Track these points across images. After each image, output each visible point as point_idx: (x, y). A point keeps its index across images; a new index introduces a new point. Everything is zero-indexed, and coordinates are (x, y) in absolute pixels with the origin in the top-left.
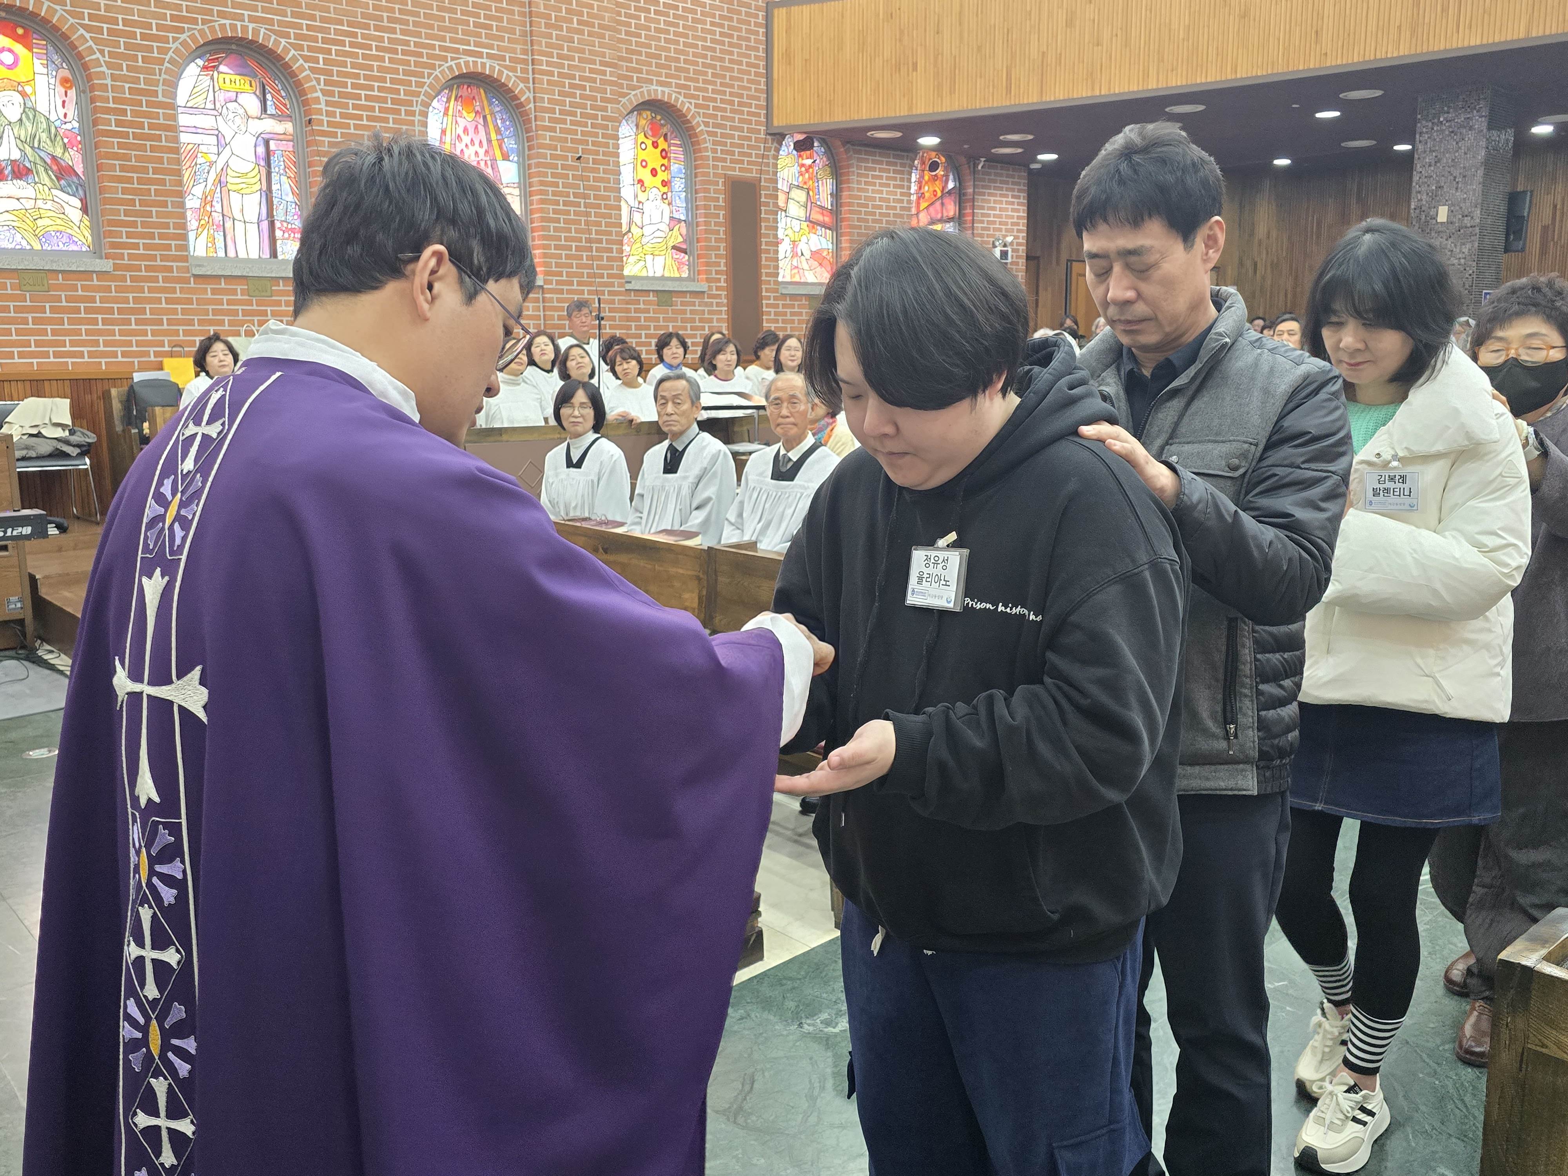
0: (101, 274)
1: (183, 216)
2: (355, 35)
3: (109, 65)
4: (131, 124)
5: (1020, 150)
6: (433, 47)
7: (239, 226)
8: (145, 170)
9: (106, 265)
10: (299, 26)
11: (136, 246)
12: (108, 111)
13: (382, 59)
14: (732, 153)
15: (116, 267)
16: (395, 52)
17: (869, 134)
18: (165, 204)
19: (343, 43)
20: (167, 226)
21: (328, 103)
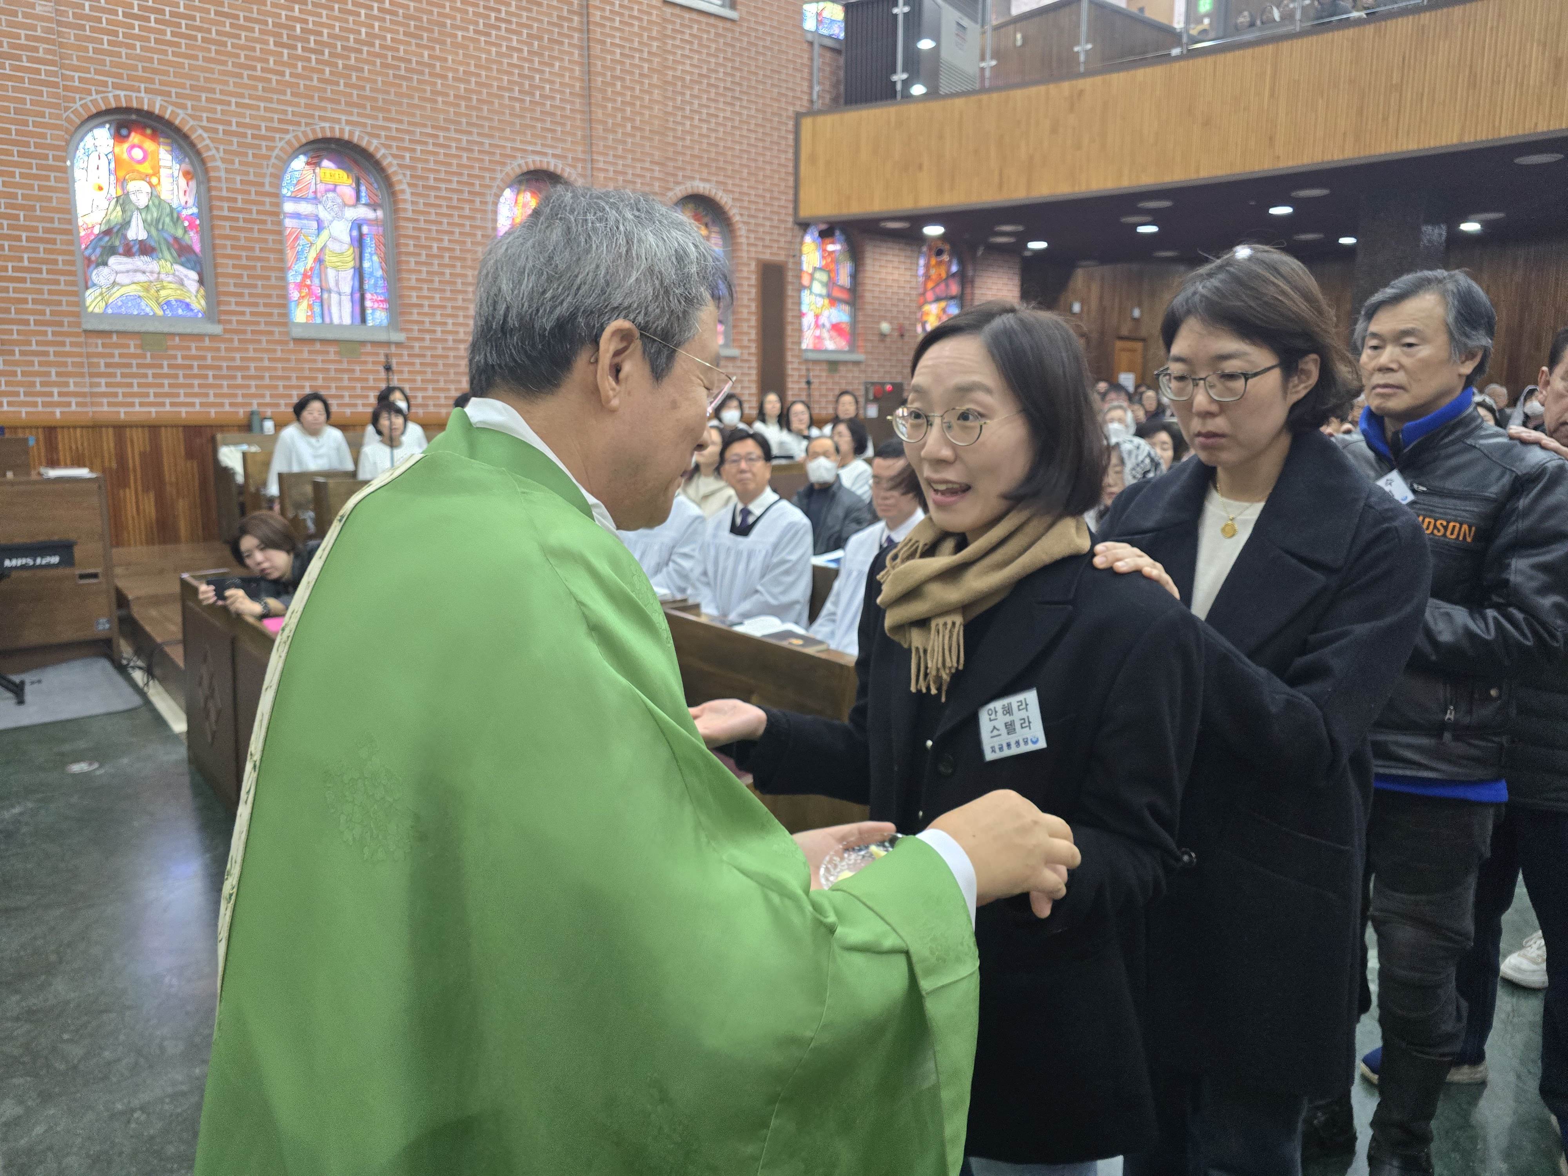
0: (213, 337)
1: (285, 288)
2: (437, 136)
3: (223, 160)
4: (241, 210)
5: (1011, 240)
6: (504, 147)
7: (334, 297)
8: (252, 249)
9: (217, 329)
10: (388, 129)
11: (243, 313)
12: (221, 199)
13: (460, 157)
14: (763, 240)
15: (226, 331)
16: (472, 151)
17: (883, 224)
18: (268, 278)
19: (426, 143)
20: (269, 296)
21: (412, 194)
